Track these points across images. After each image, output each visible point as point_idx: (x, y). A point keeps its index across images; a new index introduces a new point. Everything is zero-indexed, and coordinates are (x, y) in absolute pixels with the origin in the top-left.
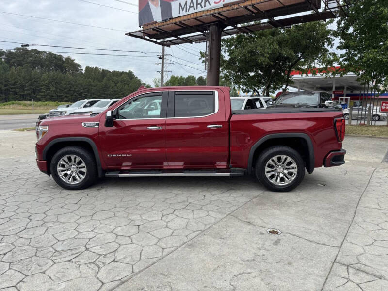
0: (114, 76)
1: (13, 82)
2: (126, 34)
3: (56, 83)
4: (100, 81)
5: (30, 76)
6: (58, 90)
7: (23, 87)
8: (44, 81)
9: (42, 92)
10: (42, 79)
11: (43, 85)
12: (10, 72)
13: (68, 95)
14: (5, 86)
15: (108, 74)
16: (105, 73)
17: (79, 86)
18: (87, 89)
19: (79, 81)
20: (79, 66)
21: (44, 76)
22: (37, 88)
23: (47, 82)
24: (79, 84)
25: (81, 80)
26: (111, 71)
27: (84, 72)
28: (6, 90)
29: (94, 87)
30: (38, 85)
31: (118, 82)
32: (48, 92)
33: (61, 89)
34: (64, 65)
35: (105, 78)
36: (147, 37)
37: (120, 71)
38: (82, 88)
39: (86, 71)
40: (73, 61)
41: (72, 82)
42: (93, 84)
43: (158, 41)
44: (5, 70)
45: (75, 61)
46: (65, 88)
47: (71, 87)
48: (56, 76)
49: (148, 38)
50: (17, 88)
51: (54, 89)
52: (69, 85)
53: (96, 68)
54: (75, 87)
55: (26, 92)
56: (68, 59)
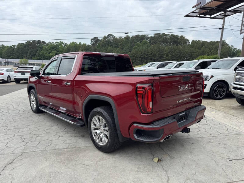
0: (210, 45)
1: (150, 53)
2: (185, 16)
3: (173, 52)
4: (199, 49)
5: (159, 49)
6: (173, 56)
7: (155, 55)
8: (166, 51)
9: (164, 58)
10: (165, 50)
11: (165, 54)
12: (150, 48)
13: (178, 59)
14: (147, 55)
15: (206, 44)
16: (204, 43)
17: (185, 53)
18: (190, 55)
19: (186, 50)
20: (188, 40)
21: (166, 48)
22: (162, 56)
23: (167, 52)
24: (186, 52)
25: (187, 50)
26: (209, 42)
27: (190, 44)
28: (147, 57)
29: (195, 53)
30: (162, 54)
31: (212, 49)
32: (167, 57)
33: (175, 55)
34: (179, 41)
35: (204, 46)
36: (201, 15)
37: (215, 41)
38: (187, 55)
39: (192, 43)
40: (184, 37)
41: (181, 51)
42: (195, 51)
43: (212, 16)
44: (148, 46)
45: (185, 38)
46: (177, 55)
47: (180, 54)
48: (173, 48)
49: (203, 16)
50: (152, 56)
51: (171, 56)
52: (179, 52)
53: (198, 40)
54: (183, 54)
55: (156, 58)
56: (182, 37)
